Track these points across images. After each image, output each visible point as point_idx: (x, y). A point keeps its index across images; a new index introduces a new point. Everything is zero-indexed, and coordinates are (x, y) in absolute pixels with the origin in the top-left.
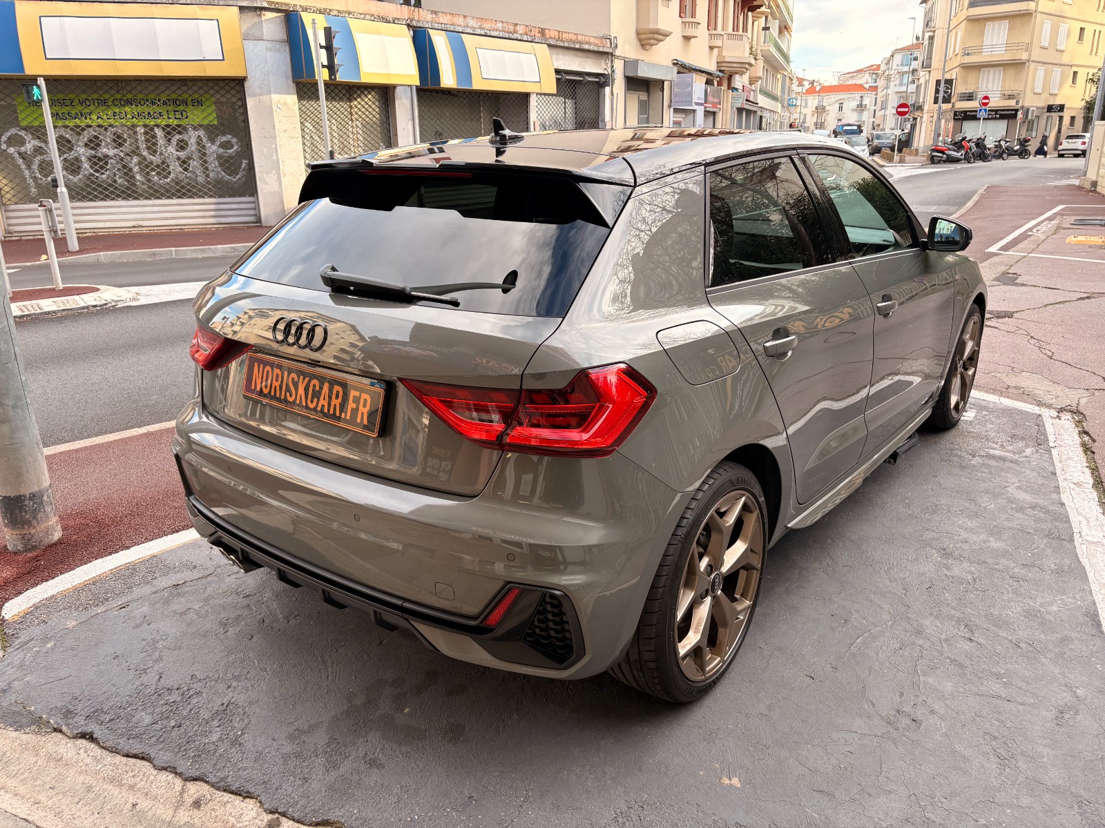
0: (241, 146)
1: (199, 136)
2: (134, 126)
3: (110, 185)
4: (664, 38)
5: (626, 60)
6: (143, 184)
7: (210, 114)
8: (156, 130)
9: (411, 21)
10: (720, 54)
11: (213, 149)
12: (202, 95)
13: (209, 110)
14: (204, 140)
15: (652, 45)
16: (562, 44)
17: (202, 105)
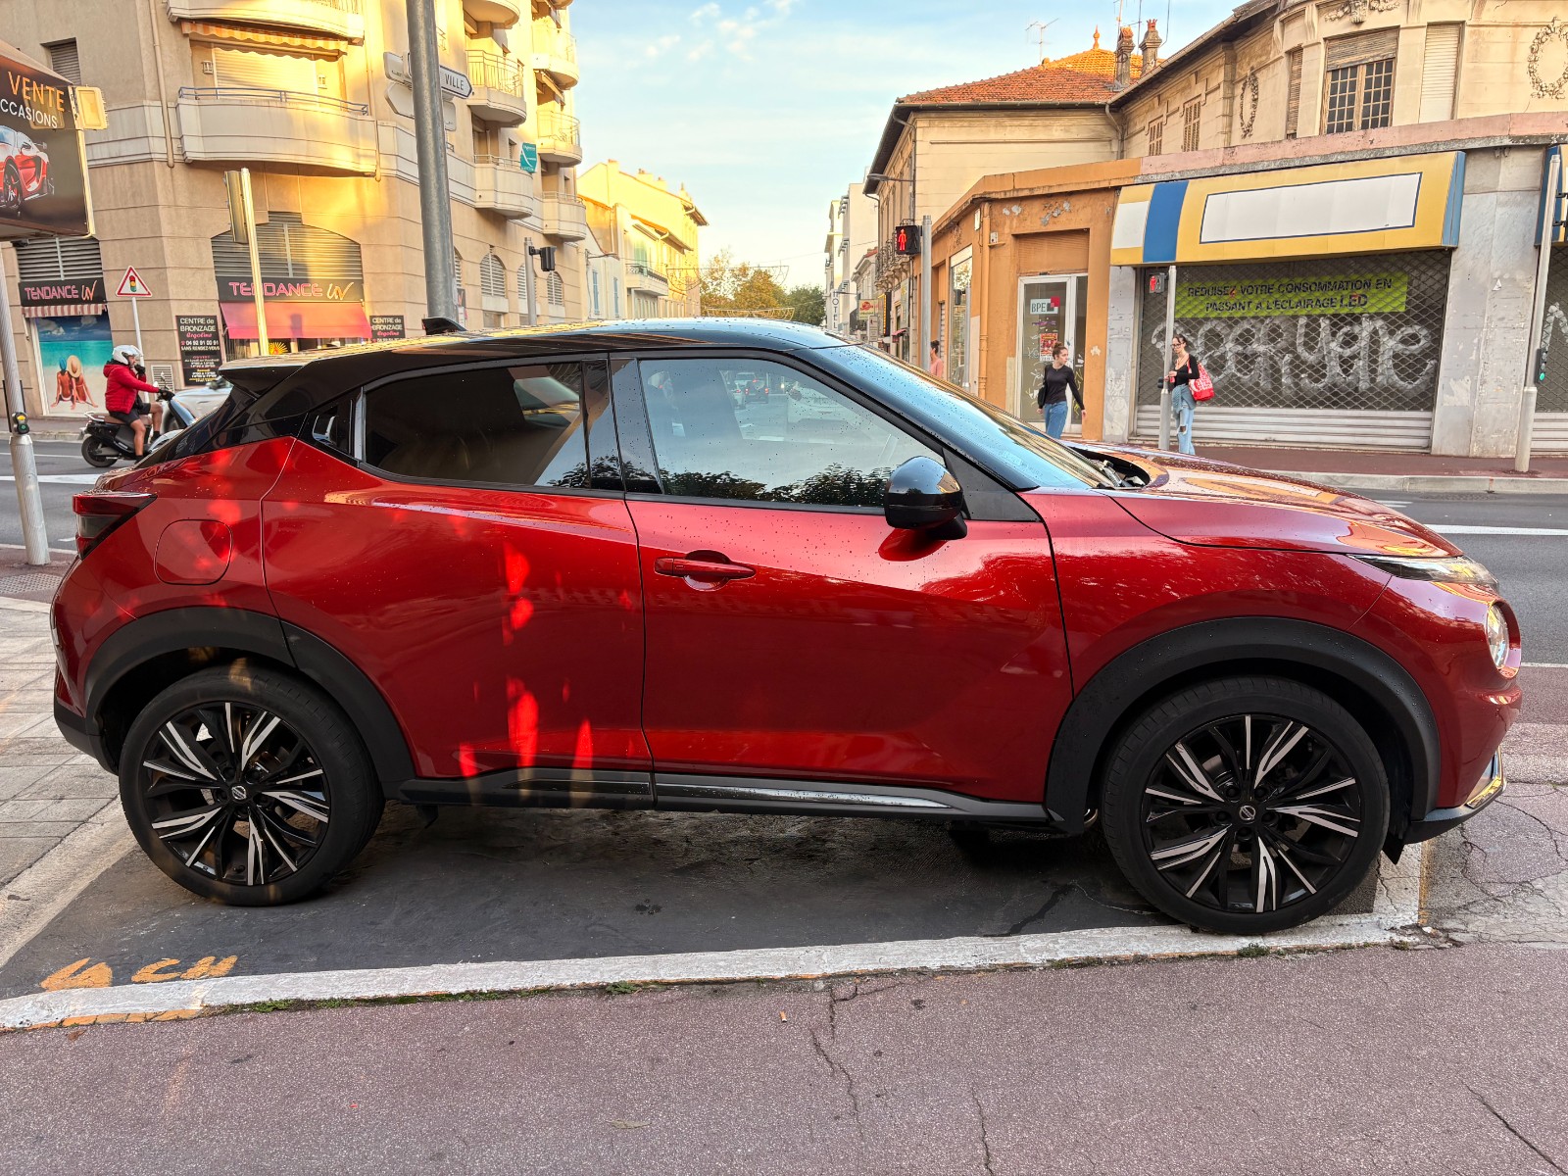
1: (1375, 328)
2: (1295, 317)
3: (1250, 389)
6: (1290, 388)
7: (1396, 299)
8: (1321, 320)
11: (1390, 344)
12: (1391, 274)
13: (1397, 295)
14: (1380, 333)
17: (1389, 287)
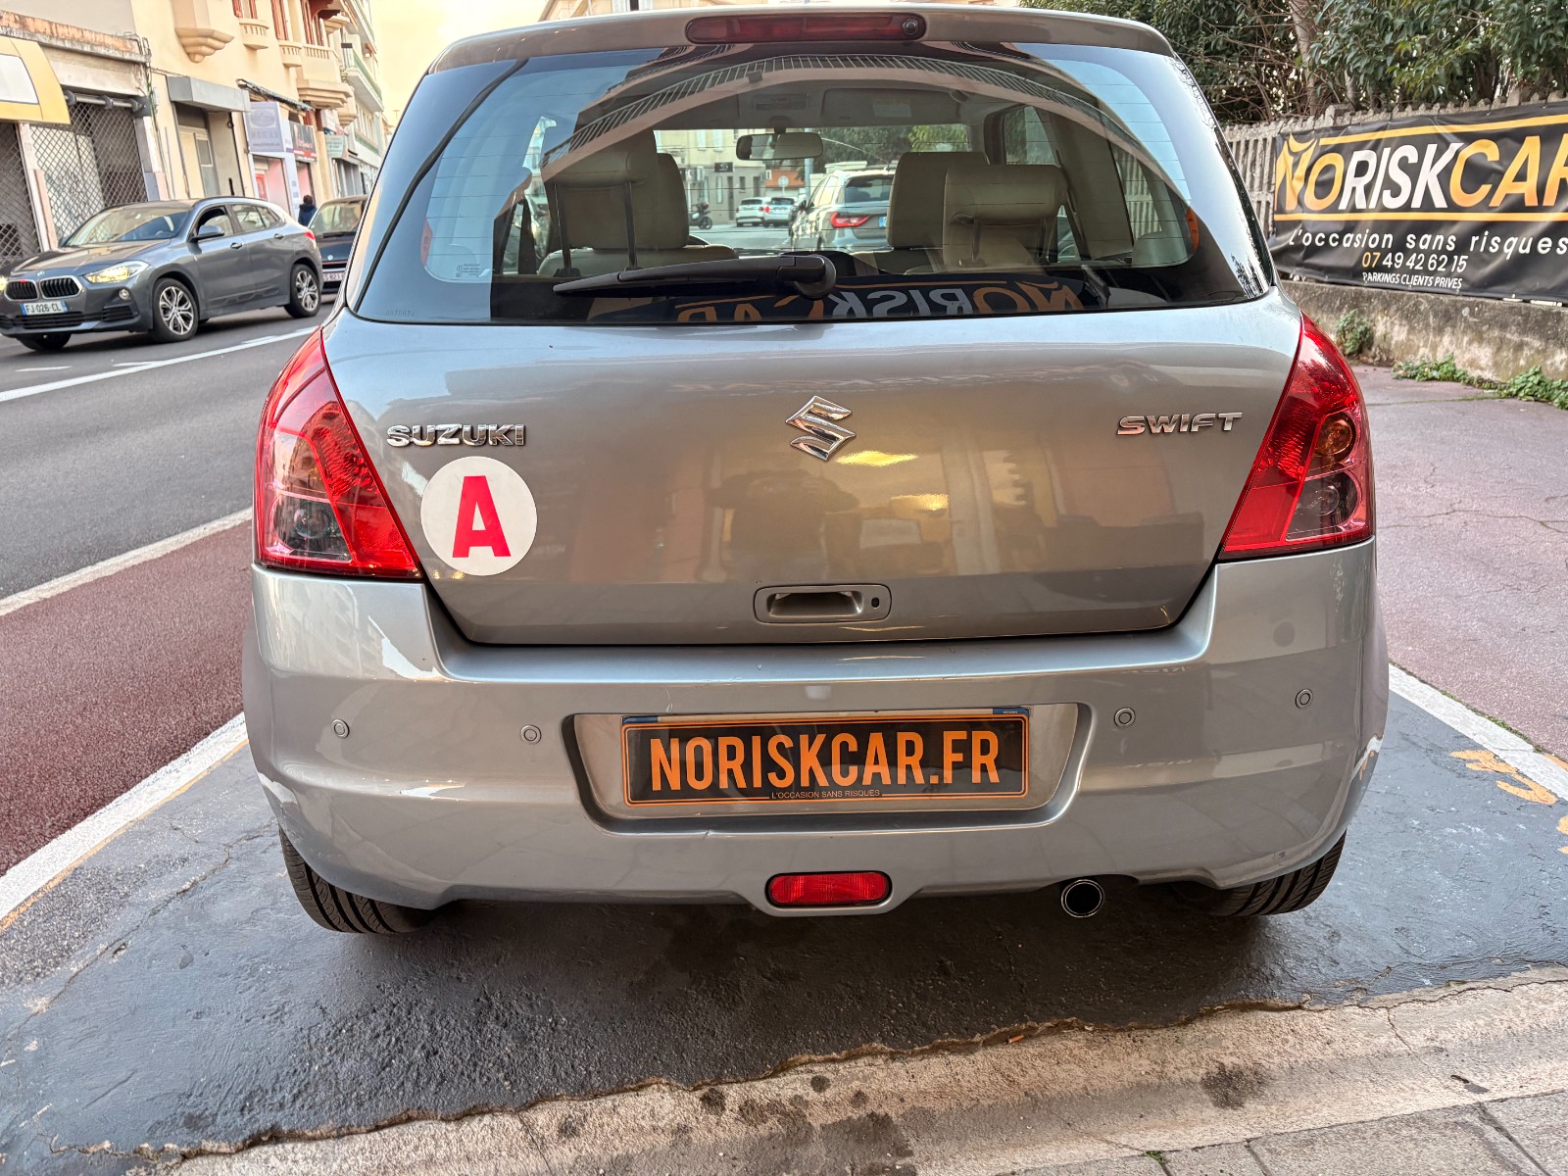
4: (221, 44)
5: (168, 75)
15: (204, 55)
16: (60, 44)
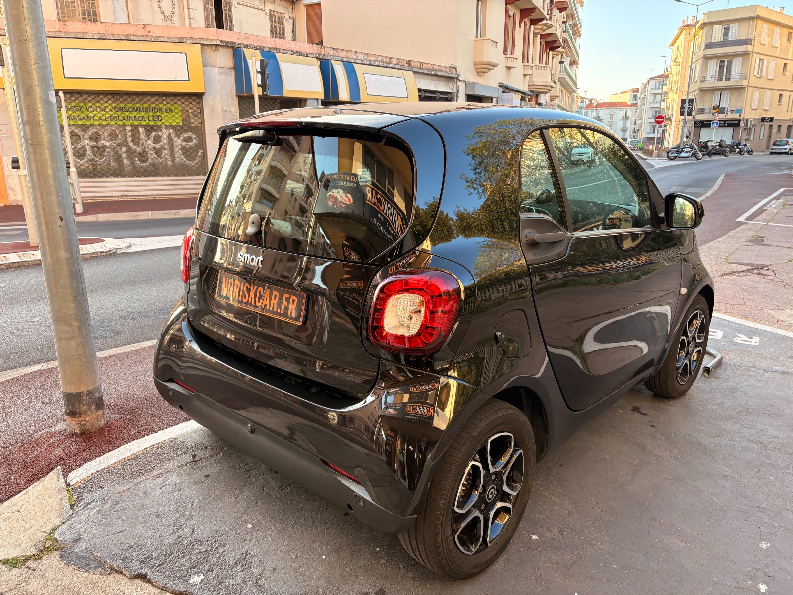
0: (198, 141)
1: (170, 133)
2: (125, 126)
3: (105, 167)
4: (493, 68)
5: (467, 83)
6: (129, 166)
7: (177, 118)
8: (140, 128)
9: (319, 54)
10: (530, 80)
11: (178, 142)
12: (172, 105)
13: (177, 116)
14: (173, 136)
15: (484, 73)
16: (422, 71)
17: (172, 112)
